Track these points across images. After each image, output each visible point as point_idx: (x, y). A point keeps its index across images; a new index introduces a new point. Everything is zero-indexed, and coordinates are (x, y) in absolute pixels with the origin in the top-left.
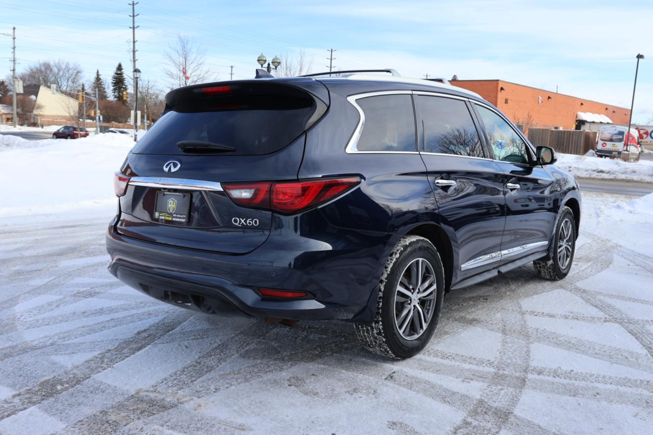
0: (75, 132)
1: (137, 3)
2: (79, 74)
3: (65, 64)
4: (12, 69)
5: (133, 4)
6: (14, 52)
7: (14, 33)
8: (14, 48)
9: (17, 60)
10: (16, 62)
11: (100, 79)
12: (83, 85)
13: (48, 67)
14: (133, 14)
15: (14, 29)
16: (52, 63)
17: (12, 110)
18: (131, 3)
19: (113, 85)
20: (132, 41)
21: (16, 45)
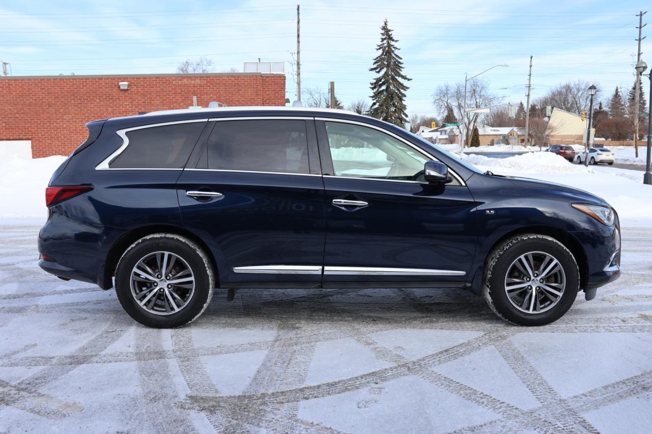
0: (561, 151)
1: (645, 13)
2: (598, 93)
3: (584, 84)
4: (527, 94)
5: (641, 15)
6: (530, 79)
7: (531, 61)
8: (530, 75)
9: (532, 86)
10: (531, 88)
11: (619, 96)
12: (601, 104)
13: (568, 88)
14: (640, 25)
15: (531, 57)
16: (572, 85)
17: (525, 132)
18: (639, 14)
19: (630, 101)
20: (637, 54)
21: (532, 73)
